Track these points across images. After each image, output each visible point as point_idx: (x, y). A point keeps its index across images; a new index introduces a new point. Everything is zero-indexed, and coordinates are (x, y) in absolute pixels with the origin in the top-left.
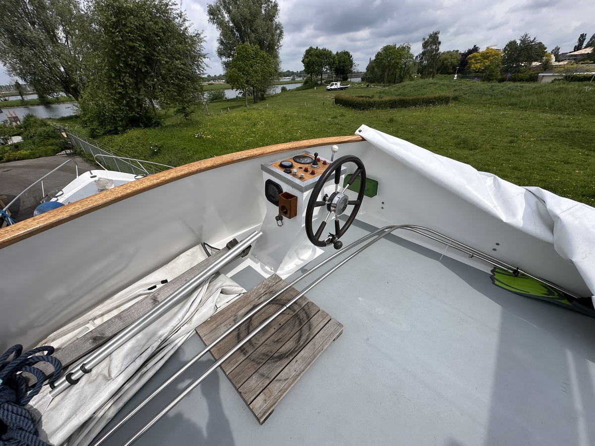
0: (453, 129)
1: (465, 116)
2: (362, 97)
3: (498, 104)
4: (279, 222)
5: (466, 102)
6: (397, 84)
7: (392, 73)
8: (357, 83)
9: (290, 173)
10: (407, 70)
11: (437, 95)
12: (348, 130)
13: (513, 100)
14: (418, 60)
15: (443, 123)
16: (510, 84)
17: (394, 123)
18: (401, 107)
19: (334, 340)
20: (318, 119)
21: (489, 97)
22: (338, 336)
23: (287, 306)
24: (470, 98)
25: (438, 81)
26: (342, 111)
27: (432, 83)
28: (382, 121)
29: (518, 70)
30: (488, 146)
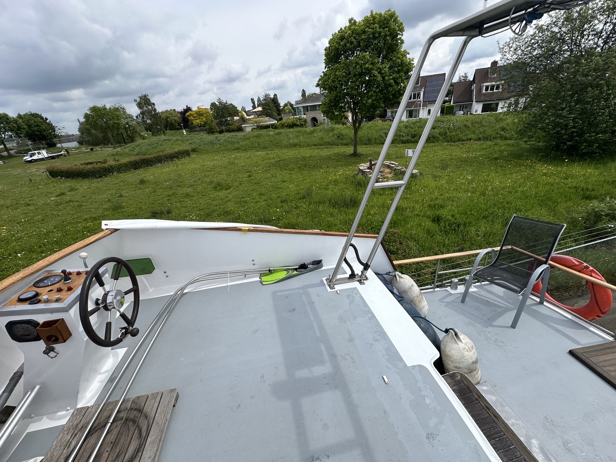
0: (205, 176)
1: (210, 164)
2: (91, 163)
3: (228, 150)
4: (52, 354)
5: (204, 152)
6: (129, 144)
7: (117, 134)
8: (73, 148)
9: (39, 301)
10: (134, 129)
11: (176, 150)
12: (92, 204)
13: (236, 146)
14: (140, 120)
15: (195, 173)
16: (228, 135)
17: (146, 183)
18: (147, 166)
19: (174, 406)
20: (30, 202)
21: (219, 146)
22: (176, 400)
23: (111, 421)
24: (205, 148)
25: (171, 138)
26: (68, 184)
27: (166, 140)
28: (132, 185)
29: (227, 123)
30: (237, 184)
